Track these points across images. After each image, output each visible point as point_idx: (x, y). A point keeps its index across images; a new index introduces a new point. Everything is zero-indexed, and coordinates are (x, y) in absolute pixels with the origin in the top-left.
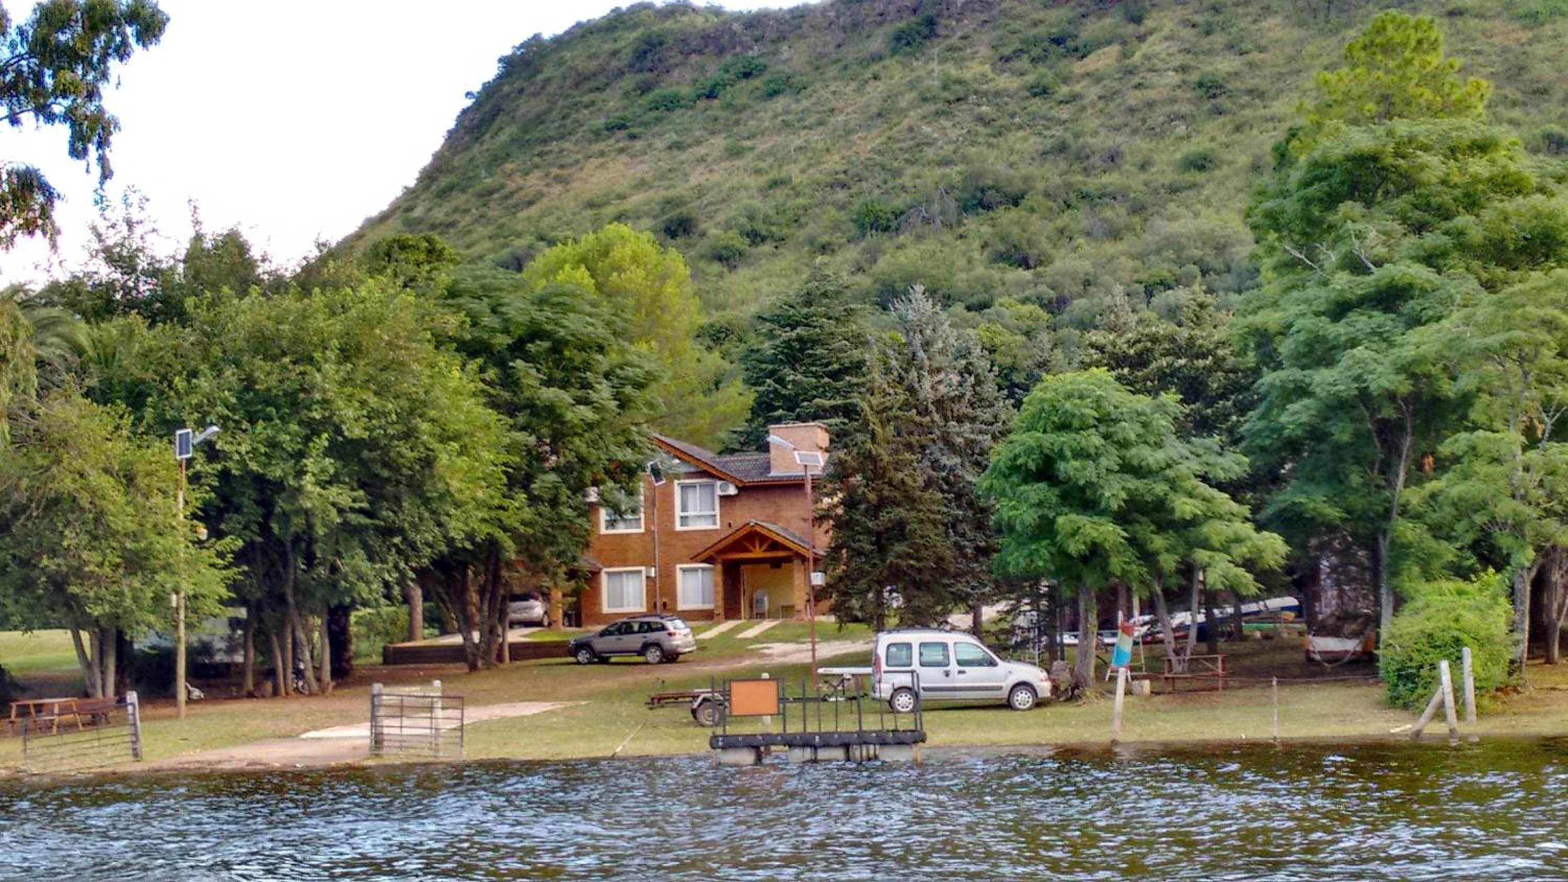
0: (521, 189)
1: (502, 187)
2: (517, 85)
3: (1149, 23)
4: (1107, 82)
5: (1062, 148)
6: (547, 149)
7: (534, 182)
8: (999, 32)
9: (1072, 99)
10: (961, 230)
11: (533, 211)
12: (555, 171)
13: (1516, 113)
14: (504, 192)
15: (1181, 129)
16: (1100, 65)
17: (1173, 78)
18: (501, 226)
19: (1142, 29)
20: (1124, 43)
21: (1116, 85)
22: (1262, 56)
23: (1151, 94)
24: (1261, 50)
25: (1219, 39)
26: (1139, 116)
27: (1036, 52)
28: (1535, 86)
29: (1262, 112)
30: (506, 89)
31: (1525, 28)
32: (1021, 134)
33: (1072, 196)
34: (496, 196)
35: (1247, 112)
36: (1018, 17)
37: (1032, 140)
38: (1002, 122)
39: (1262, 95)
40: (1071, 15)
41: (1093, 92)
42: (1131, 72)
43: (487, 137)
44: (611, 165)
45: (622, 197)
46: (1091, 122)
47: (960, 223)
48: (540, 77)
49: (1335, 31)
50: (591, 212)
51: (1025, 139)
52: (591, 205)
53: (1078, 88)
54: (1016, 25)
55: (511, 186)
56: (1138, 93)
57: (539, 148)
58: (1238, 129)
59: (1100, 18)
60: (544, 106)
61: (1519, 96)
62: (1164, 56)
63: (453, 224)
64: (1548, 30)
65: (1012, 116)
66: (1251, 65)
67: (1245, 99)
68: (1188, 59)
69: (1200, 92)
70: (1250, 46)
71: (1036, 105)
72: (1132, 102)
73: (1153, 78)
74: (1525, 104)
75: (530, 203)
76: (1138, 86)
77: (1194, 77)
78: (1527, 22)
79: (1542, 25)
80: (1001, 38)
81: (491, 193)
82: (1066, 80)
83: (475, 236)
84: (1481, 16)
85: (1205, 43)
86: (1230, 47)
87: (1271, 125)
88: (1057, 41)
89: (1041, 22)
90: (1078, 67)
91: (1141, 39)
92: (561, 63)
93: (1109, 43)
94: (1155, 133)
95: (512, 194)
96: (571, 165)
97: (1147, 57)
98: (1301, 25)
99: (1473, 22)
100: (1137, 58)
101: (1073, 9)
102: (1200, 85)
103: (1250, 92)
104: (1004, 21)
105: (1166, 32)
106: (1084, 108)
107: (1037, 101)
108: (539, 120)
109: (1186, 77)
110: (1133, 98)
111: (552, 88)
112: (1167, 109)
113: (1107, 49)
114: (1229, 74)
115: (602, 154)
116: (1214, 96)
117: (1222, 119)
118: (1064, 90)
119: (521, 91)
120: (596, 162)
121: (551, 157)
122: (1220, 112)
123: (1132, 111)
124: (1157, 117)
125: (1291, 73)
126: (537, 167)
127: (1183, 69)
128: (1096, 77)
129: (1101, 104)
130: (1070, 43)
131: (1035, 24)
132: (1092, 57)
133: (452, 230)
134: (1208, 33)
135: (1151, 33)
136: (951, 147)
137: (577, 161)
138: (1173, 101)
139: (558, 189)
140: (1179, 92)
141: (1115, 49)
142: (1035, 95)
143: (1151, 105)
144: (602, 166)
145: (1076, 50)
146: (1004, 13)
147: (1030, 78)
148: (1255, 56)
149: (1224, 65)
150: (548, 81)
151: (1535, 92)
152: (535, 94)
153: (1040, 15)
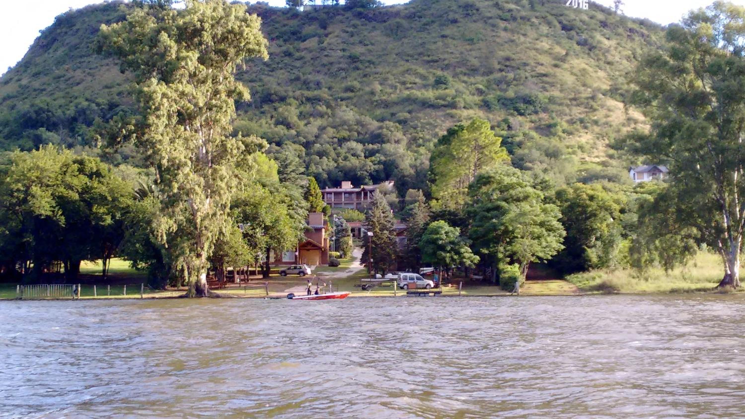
0: (73, 77)
1: (64, 76)
2: (64, 30)
3: (329, 29)
4: (314, 53)
5: (298, 79)
6: (82, 60)
7: (79, 74)
8: (271, 28)
9: (301, 58)
10: (262, 110)
11: (80, 87)
12: (87, 71)
13: (465, 78)
14: (66, 77)
15: (343, 74)
16: (311, 45)
17: (340, 53)
18: (68, 93)
19: (326, 32)
20: (320, 37)
21: (318, 55)
22: (373, 47)
23: (332, 60)
24: (372, 44)
25: (356, 39)
26: (327, 67)
27: (286, 37)
28: (473, 68)
29: (374, 70)
30: (59, 31)
31: (469, 44)
32: (282, 71)
33: (304, 99)
34: (62, 79)
35: (368, 70)
36: (277, 22)
37: (286, 74)
38: (274, 66)
39: (373, 63)
40: (299, 23)
41: (308, 56)
42: (323, 49)
43: (51, 51)
44: (112, 70)
45: (119, 85)
46: (309, 69)
47: (262, 107)
48: (75, 28)
49: (400, 39)
50: (107, 90)
51: (283, 74)
52: (107, 87)
53: (303, 54)
54: (277, 25)
55: (69, 75)
56: (326, 58)
57: (79, 60)
58: (365, 76)
59: (310, 26)
60: (77, 41)
61: (467, 72)
62: (335, 44)
63: (44, 90)
64: (477, 46)
65: (278, 63)
66: (370, 51)
67: (367, 64)
68: (345, 46)
69: (349, 60)
70: (368, 43)
71: (287, 60)
72: (325, 62)
73: (333, 53)
74: (469, 75)
75: (78, 84)
76: (326, 56)
77: (347, 54)
78: (468, 42)
79: (475, 44)
80: (271, 30)
81: (59, 77)
82: (298, 50)
83: (55, 96)
84: (454, 39)
85: (352, 40)
86: (361, 42)
87: (377, 76)
88: (294, 33)
89: (287, 25)
90: (302, 45)
91: (326, 35)
92: (84, 22)
93: (314, 36)
94: (334, 75)
95: (69, 79)
96: (94, 69)
97: (329, 44)
98: (388, 35)
99: (450, 41)
100: (325, 44)
101: (299, 21)
102: (350, 57)
103: (369, 61)
104: (272, 23)
105: (336, 34)
106: (305, 63)
107: (287, 58)
108: (76, 47)
109: (345, 53)
110: (325, 60)
111: (80, 33)
112: (337, 66)
113: (313, 39)
114: (361, 53)
115: (107, 65)
116: (355, 62)
117: (358, 72)
118: (297, 54)
119: (66, 33)
120: (105, 68)
121: (85, 64)
122: (358, 69)
123: (324, 65)
124: (334, 68)
125: (384, 55)
126: (79, 68)
127: (344, 50)
128: (310, 51)
129: (312, 62)
130: (299, 35)
131: (284, 26)
132: (307, 41)
133: (44, 92)
134: (352, 36)
135: (330, 33)
136: (254, 75)
137: (97, 67)
138: (340, 63)
139: (89, 78)
140: (342, 60)
141: (316, 39)
142: (286, 56)
143: (331, 64)
144: (108, 70)
145: (301, 37)
146: (272, 20)
147: (284, 48)
148: (370, 47)
149: (359, 50)
150: (78, 30)
151: (472, 70)
152: (73, 35)
153: (286, 22)
